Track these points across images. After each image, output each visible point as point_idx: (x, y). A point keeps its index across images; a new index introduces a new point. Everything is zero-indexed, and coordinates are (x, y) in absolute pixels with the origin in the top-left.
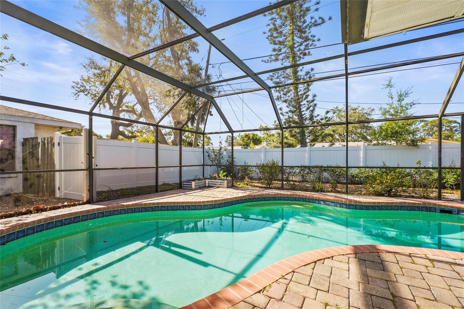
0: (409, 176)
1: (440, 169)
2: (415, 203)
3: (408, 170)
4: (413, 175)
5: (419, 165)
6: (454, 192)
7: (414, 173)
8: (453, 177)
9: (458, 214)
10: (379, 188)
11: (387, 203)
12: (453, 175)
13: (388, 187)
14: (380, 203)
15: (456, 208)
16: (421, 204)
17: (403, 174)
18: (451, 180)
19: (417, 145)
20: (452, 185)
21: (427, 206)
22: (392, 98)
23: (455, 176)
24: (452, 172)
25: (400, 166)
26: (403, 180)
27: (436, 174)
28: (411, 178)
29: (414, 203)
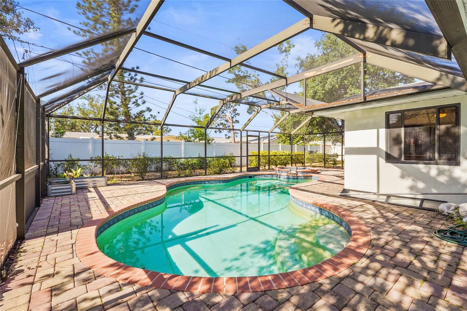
9: (254, 177)
15: (254, 174)
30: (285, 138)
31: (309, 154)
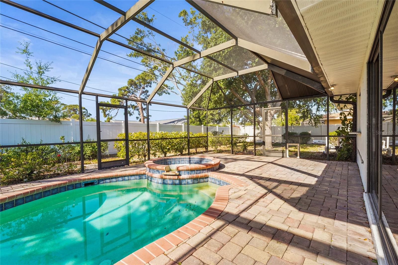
0: (53, 152)
1: (82, 143)
2: (61, 184)
3: (52, 147)
4: (58, 151)
5: (63, 141)
6: (91, 162)
7: (58, 148)
8: (90, 149)
9: (98, 183)
10: (14, 172)
11: (24, 194)
12: (90, 148)
13: (27, 170)
14: (13, 197)
15: (97, 178)
16: (66, 183)
17: (47, 150)
18: (89, 152)
19: (59, 121)
20: (89, 156)
21: (73, 183)
22: (31, 68)
23: (91, 148)
24: (89, 145)
25: (43, 143)
26: (47, 156)
27: (77, 148)
28: (56, 153)
29: (59, 184)
30: (195, 119)
31: (214, 135)
